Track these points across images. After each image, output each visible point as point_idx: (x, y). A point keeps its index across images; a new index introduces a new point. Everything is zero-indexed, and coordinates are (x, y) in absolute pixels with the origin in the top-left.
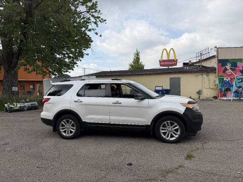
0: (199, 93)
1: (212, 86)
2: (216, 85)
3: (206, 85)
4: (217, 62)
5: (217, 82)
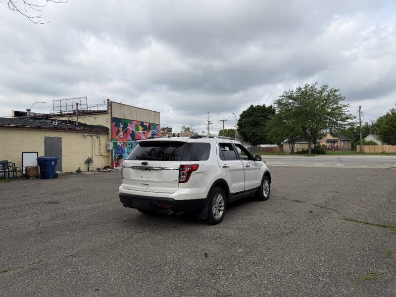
0: (89, 162)
1: (103, 152)
2: (109, 151)
3: (96, 151)
4: (109, 120)
5: (111, 148)
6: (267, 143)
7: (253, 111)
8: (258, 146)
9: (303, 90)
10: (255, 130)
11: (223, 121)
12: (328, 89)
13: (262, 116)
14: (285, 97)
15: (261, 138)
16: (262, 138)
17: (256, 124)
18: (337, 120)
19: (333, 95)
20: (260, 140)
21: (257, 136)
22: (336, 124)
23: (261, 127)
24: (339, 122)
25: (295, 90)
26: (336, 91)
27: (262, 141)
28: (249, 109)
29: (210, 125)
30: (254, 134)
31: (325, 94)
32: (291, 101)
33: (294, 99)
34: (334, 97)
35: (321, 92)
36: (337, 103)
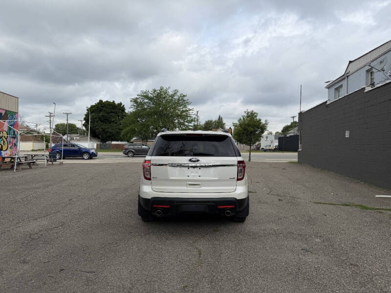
6: (117, 140)
7: (102, 107)
8: (107, 143)
9: (158, 92)
10: (105, 126)
11: (67, 114)
12: (179, 94)
13: (112, 112)
14: (142, 96)
15: (111, 135)
16: (113, 134)
17: (105, 119)
18: (185, 122)
19: (182, 99)
20: (110, 136)
21: (107, 132)
22: (184, 124)
23: (112, 123)
24: (186, 124)
25: (151, 90)
26: (184, 96)
27: (112, 137)
28: (98, 103)
29: (52, 118)
30: (104, 130)
31: (176, 97)
32: (146, 101)
33: (150, 99)
34: (182, 101)
35: (172, 96)
36: (185, 106)
